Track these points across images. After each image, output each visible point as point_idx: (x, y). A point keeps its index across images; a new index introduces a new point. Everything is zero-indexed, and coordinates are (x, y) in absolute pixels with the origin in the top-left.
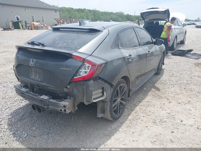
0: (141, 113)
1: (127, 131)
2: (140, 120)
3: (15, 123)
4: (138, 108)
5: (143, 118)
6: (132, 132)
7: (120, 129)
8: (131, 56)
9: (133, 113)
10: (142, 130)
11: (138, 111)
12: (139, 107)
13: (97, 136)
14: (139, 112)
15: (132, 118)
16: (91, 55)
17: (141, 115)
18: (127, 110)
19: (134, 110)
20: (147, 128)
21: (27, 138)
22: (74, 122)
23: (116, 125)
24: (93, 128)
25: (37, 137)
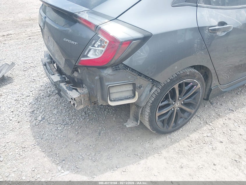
0: (220, 133)
1: (174, 160)
2: (211, 146)
3: (42, 98)
4: (220, 122)
5: (219, 144)
6: (181, 164)
7: (164, 152)
8: (226, 24)
9: (205, 128)
10: (201, 167)
11: (216, 129)
12: (224, 121)
13: (122, 150)
14: (217, 131)
15: (197, 137)
16: (116, 19)
17: (218, 138)
18: (198, 120)
19: (211, 124)
20: (214, 167)
21: (42, 122)
22: (105, 118)
23: (162, 142)
24: (124, 135)
25: (51, 125)
